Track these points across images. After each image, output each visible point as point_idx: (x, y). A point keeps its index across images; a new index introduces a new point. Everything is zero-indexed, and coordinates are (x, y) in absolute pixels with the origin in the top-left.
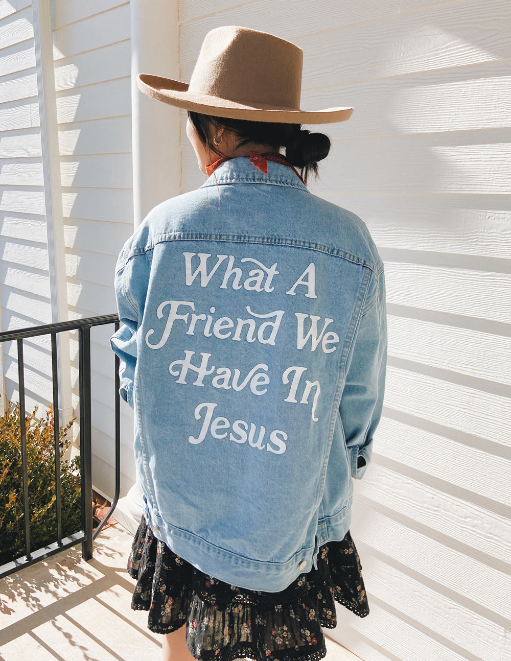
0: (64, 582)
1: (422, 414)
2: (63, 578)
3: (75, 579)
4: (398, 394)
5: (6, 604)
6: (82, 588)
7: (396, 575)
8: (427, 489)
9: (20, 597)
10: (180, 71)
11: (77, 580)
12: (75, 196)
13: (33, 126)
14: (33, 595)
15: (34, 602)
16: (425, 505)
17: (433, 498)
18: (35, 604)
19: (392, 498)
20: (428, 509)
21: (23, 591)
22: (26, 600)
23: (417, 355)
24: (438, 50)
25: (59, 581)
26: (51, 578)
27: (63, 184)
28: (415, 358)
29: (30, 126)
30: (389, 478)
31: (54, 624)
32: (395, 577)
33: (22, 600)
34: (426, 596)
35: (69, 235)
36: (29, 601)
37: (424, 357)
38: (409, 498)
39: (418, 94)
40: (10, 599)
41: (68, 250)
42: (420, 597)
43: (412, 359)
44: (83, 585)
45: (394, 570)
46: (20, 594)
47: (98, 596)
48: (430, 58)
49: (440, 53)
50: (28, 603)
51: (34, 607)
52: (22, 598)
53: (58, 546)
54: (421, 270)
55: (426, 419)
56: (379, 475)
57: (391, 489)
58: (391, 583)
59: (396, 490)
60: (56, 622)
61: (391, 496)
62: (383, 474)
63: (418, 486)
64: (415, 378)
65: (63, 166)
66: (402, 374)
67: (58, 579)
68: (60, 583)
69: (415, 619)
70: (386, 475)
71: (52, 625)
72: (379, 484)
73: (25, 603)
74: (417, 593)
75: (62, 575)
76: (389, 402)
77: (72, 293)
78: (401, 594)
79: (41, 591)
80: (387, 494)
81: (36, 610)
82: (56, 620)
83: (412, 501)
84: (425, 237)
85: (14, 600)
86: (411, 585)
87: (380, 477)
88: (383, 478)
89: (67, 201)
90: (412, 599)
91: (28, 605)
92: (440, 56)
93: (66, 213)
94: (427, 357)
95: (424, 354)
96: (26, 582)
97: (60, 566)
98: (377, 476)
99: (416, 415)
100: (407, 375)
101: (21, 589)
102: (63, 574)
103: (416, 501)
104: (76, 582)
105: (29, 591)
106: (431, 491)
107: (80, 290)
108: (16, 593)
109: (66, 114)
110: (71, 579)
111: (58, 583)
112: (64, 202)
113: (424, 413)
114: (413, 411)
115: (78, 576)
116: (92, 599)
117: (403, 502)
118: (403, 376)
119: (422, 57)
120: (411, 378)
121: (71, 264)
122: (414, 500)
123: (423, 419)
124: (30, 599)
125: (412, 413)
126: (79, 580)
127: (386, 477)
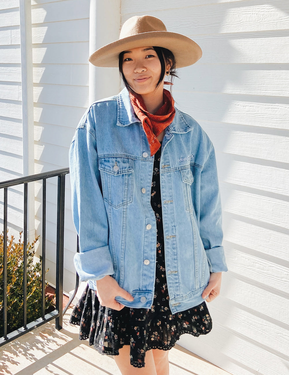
0: (47, 343)
1: (280, 224)
2: (46, 341)
3: (54, 341)
4: (265, 212)
5: (12, 359)
6: (60, 347)
7: (266, 324)
8: (284, 270)
9: (21, 354)
10: (121, 18)
11: (56, 342)
12: (42, 89)
13: (13, 44)
14: (29, 352)
15: (31, 357)
16: (283, 279)
17: (288, 274)
18: (32, 357)
19: (262, 276)
20: (285, 281)
21: (22, 350)
22: (25, 355)
23: (275, 188)
24: (282, 19)
25: (44, 343)
26: (39, 342)
27: (34, 81)
28: (275, 190)
29: (10, 44)
30: (260, 264)
31: (47, 369)
32: (265, 326)
33: (23, 355)
34: (285, 335)
35: (37, 113)
36: (27, 356)
37: (280, 190)
38: (273, 276)
39: (271, 42)
40: (14, 355)
41: (36, 123)
42: (281, 337)
43: (273, 191)
44: (60, 345)
45: (265, 321)
46: (20, 352)
47: (71, 351)
48: (277, 23)
49: (283, 21)
50: (27, 357)
51: (32, 359)
52: (22, 354)
53: (43, 320)
54: (276, 139)
55: (283, 227)
56: (254, 263)
57: (262, 271)
58: (263, 330)
59: (265, 271)
60: (48, 368)
61: (262, 275)
62: (256, 262)
63: (279, 268)
64: (275, 203)
65: (35, 70)
66: (267, 200)
67: (43, 342)
68: (45, 344)
69: (279, 351)
70: (258, 262)
71: (46, 370)
72: (254, 268)
73: (25, 357)
74: (279, 334)
75: (44, 339)
76: (259, 217)
77: (37, 151)
78: (269, 336)
79: (34, 350)
80: (259, 274)
81: (34, 361)
82: (48, 367)
83: (275, 277)
84: (278, 121)
85: (17, 356)
86: (275, 330)
87: (255, 264)
88: (256, 264)
89: (37, 92)
90: (276, 339)
91: (27, 358)
92: (283, 22)
93: (35, 100)
94: (282, 190)
95: (280, 188)
96: (22, 345)
97: (42, 334)
98: (253, 263)
99: (277, 224)
100: (270, 201)
101: (20, 349)
102: (46, 338)
103: (278, 277)
104: (55, 343)
105: (26, 350)
106: (286, 270)
107: (42, 149)
108: (17, 352)
109: (38, 38)
110: (51, 341)
111: (43, 344)
112: (34, 93)
113: (281, 223)
114: (274, 222)
115: (56, 339)
116: (68, 354)
117: (269, 278)
118: (267, 201)
119: (272, 22)
120: (273, 202)
121: (37, 132)
122: (276, 277)
123: (280, 227)
124: (28, 355)
125: (274, 224)
126: (57, 342)
127: (258, 263)
